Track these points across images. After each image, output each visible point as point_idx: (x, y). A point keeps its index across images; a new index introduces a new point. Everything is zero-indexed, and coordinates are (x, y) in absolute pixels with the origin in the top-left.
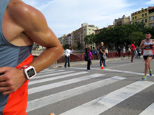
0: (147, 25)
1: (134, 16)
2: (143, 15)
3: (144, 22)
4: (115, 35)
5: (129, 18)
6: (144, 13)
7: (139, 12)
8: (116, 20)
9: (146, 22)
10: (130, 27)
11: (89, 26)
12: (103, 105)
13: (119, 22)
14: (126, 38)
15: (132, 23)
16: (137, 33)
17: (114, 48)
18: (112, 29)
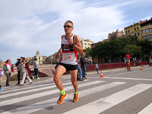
0: (140, 38)
1: (127, 30)
2: (135, 29)
3: (137, 35)
4: (110, 49)
5: (122, 32)
6: (136, 27)
7: (131, 26)
8: (110, 34)
9: (139, 35)
10: (124, 40)
11: (85, 40)
12: (108, 103)
13: (113, 36)
14: (122, 51)
15: (125, 37)
16: (131, 45)
17: (110, 61)
18: (107, 42)
